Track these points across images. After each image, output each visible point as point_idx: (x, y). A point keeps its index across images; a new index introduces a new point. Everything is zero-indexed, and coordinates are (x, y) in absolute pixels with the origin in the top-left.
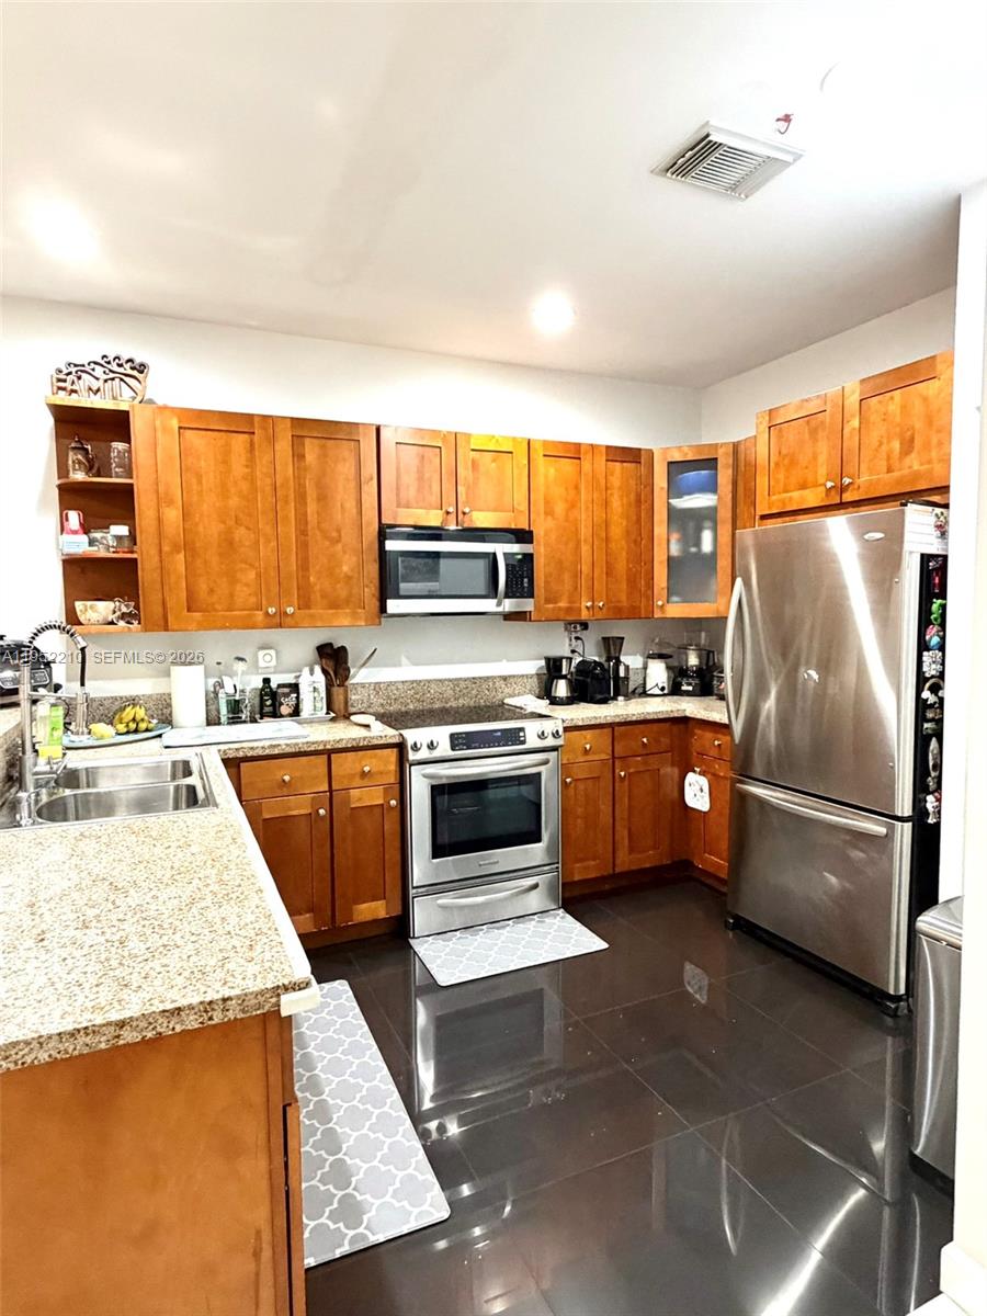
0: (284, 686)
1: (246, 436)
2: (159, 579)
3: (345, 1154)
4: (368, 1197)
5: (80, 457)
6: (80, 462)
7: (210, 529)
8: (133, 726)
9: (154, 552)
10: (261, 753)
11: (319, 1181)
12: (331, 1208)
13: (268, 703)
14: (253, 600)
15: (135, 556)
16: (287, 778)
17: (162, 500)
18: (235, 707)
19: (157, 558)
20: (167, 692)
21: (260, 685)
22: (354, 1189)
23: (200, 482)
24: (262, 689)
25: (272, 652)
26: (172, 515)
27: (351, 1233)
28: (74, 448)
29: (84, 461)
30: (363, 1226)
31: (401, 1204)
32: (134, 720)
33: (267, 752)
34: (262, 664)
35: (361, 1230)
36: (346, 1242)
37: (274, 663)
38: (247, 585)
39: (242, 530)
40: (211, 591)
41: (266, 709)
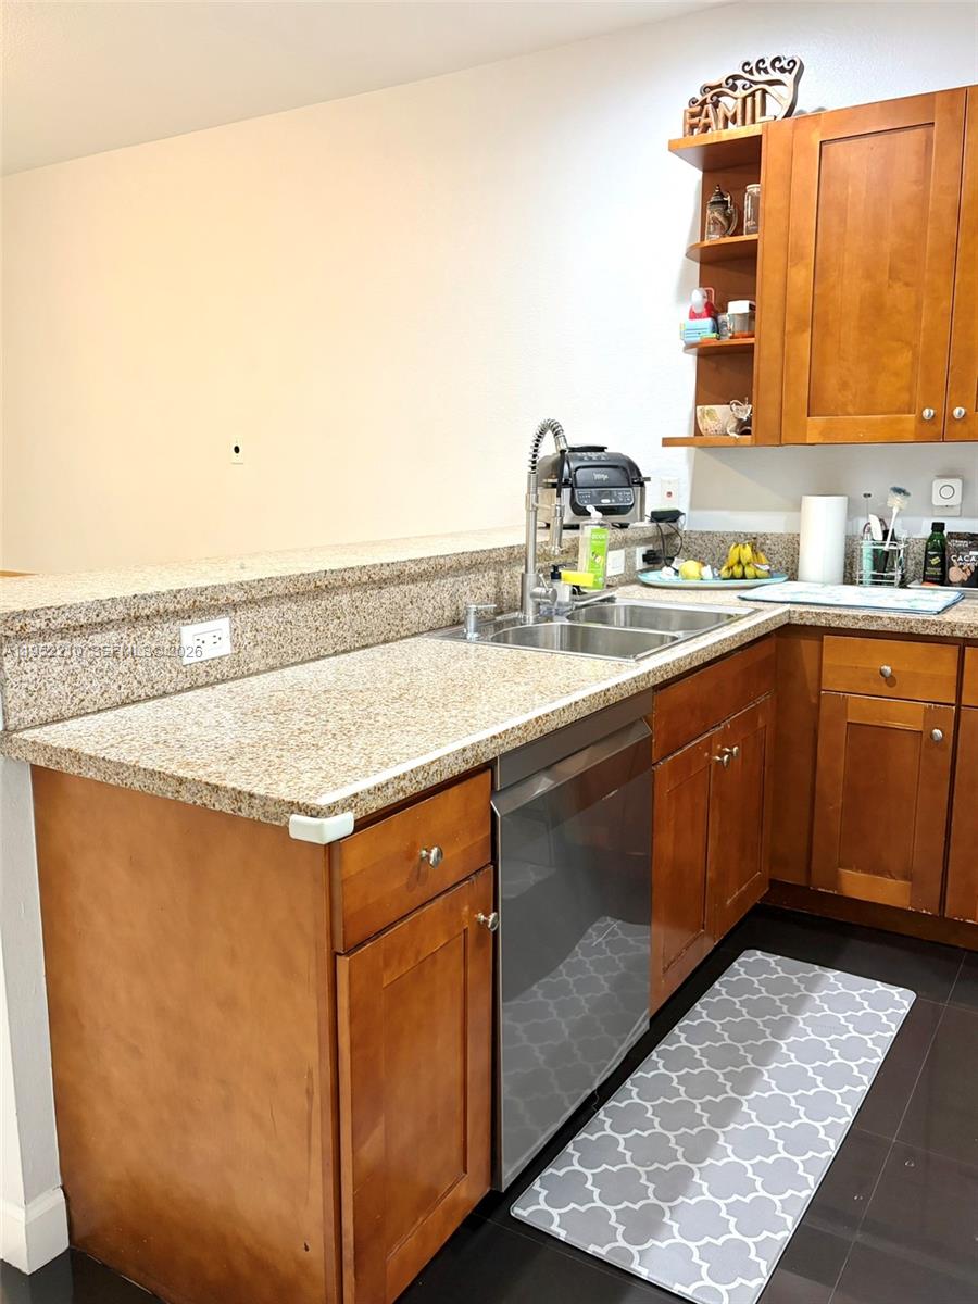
0: (959, 536)
1: (919, 131)
2: (779, 372)
3: (699, 1169)
4: (676, 1226)
5: (716, 214)
6: (715, 222)
7: (850, 289)
8: (738, 571)
9: (776, 334)
10: (850, 624)
11: (647, 1172)
12: (631, 1205)
13: (935, 561)
14: (905, 396)
15: (752, 340)
16: (888, 669)
17: (791, 255)
18: (882, 561)
19: (777, 343)
20: (795, 532)
21: (928, 532)
22: (670, 1208)
23: (843, 221)
24: (931, 539)
25: (957, 483)
26: (801, 276)
27: (622, 1243)
28: (714, 203)
29: (721, 218)
30: (640, 1248)
31: (701, 1262)
32: (739, 562)
33: (861, 625)
34: (937, 501)
35: (634, 1249)
36: (608, 1247)
37: (956, 500)
38: (897, 374)
39: (898, 288)
40: (844, 386)
41: (931, 571)
